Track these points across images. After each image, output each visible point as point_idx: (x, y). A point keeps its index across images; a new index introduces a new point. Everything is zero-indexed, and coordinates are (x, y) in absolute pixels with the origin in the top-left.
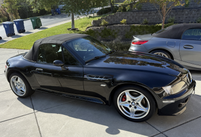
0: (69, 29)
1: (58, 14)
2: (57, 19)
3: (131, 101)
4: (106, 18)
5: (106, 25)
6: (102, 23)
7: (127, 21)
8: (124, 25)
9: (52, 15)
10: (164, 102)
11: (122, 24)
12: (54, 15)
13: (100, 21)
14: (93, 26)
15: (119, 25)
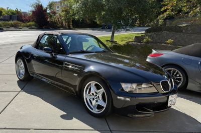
0: (107, 41)
1: (108, 28)
2: (104, 32)
3: (95, 94)
4: (151, 36)
5: (148, 42)
6: (145, 40)
7: (173, 42)
8: (169, 45)
9: (102, 29)
10: (118, 97)
11: (167, 43)
12: (104, 29)
13: (142, 37)
14: (134, 42)
15: (163, 44)
